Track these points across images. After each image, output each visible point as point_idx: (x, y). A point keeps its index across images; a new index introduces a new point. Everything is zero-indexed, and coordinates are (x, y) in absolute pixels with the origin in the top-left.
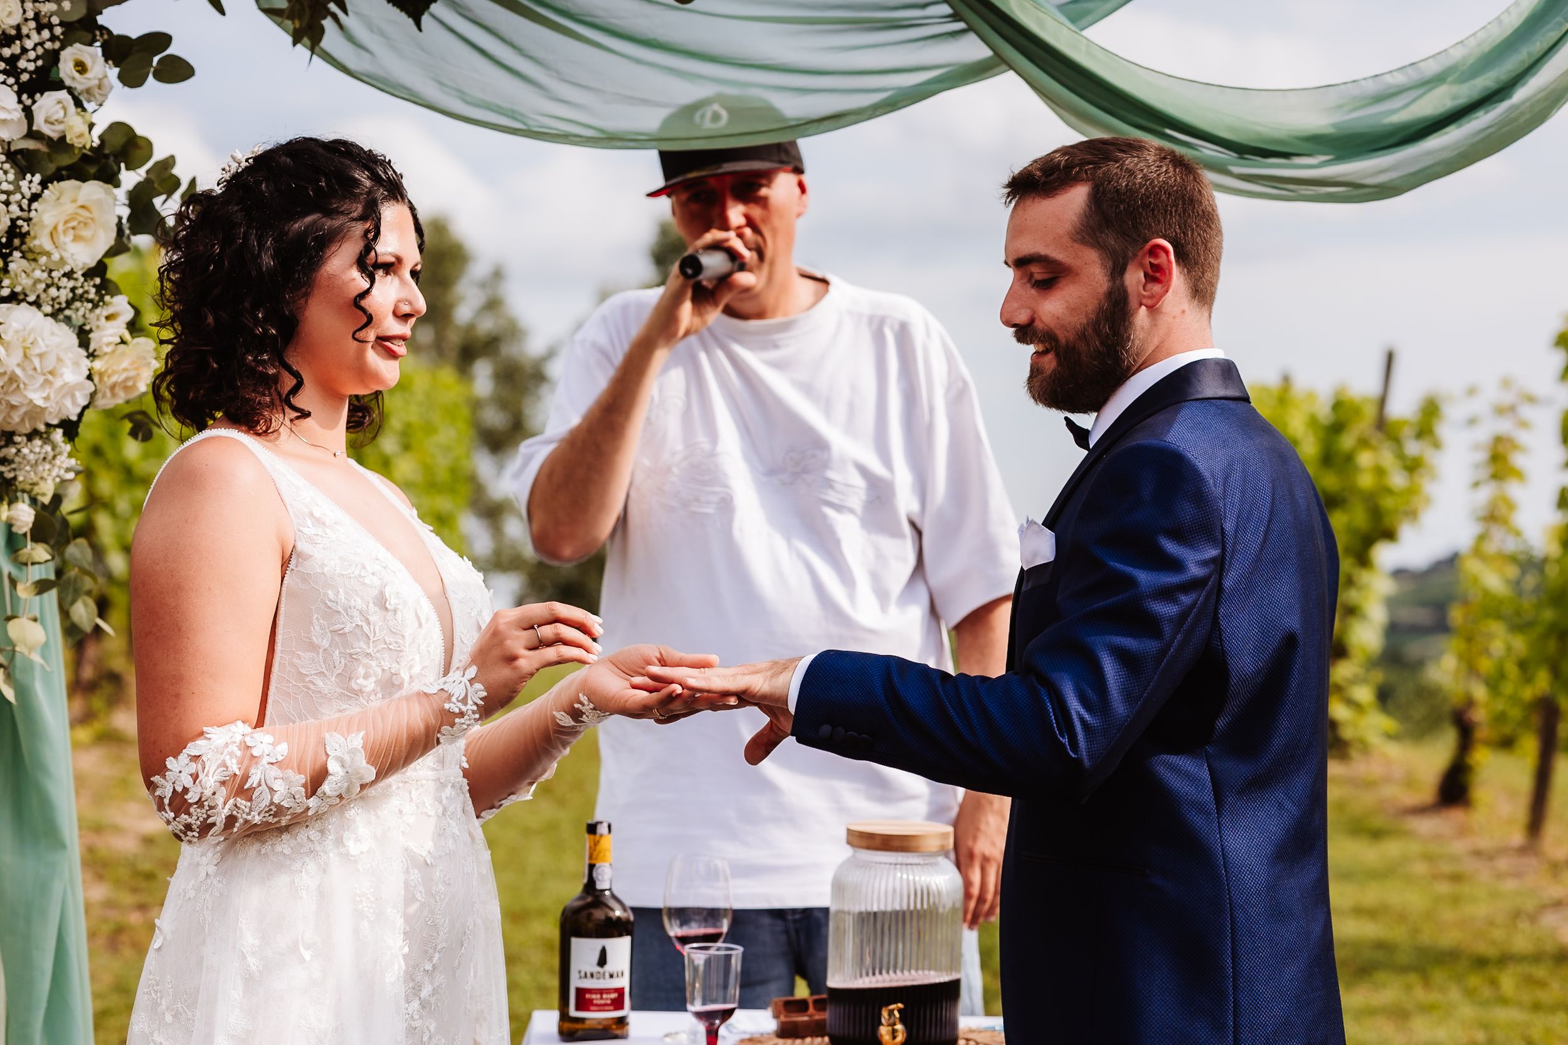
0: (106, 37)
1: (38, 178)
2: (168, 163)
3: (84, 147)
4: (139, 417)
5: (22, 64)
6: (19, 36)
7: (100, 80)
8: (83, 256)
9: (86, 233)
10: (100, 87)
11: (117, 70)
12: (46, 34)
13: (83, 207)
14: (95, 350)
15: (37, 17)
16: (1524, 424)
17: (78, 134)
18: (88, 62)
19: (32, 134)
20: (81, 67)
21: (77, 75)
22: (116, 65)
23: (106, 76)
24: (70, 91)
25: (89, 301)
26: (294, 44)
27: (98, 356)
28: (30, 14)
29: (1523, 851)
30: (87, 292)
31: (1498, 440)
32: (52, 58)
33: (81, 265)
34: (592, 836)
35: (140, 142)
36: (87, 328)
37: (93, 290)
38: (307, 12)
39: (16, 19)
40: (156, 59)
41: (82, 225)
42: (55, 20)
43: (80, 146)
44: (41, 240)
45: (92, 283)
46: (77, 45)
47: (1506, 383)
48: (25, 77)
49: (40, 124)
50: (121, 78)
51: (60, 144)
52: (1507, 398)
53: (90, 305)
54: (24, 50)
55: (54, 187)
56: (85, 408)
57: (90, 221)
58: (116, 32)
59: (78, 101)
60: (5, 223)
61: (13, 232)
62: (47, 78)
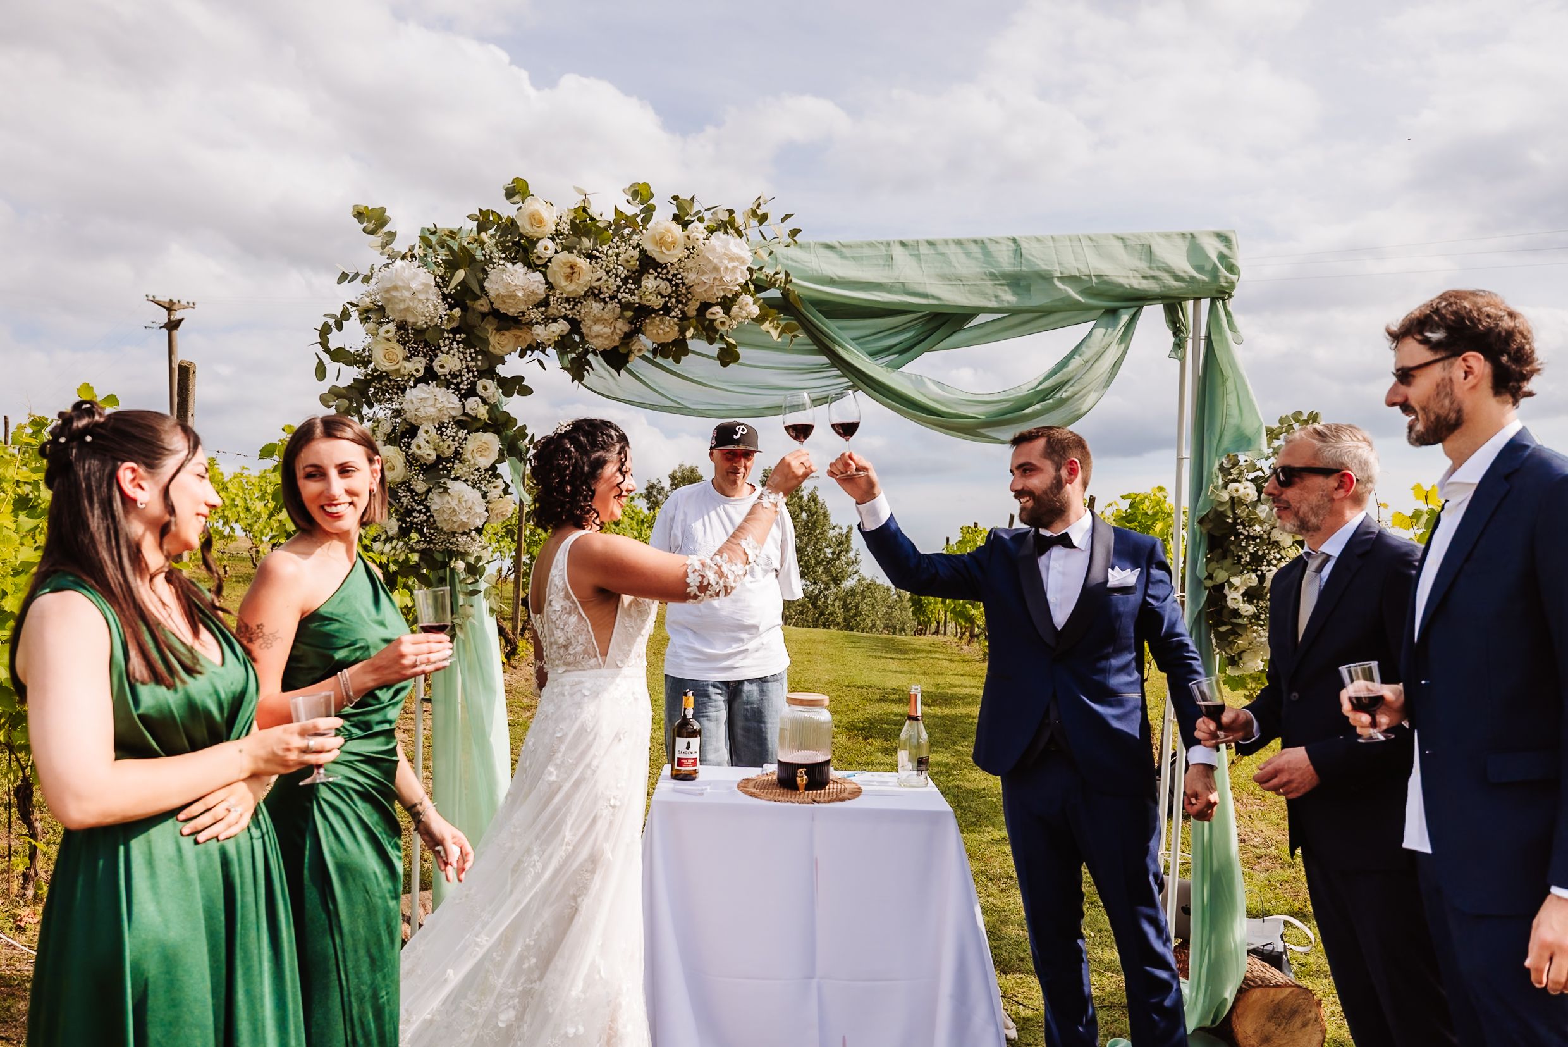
0: (498, 376)
1: (466, 431)
3: (487, 419)
5: (461, 386)
6: (461, 375)
7: (495, 393)
8: (485, 462)
9: (486, 453)
10: (493, 395)
11: (501, 390)
12: (471, 374)
13: (485, 443)
14: (489, 500)
15: (467, 367)
17: (481, 414)
18: (488, 387)
19: (465, 414)
20: (485, 388)
21: (484, 390)
22: (501, 388)
23: (498, 392)
24: (481, 397)
25: (487, 480)
26: (573, 381)
27: (490, 502)
28: (464, 366)
30: (486, 477)
32: (473, 384)
33: (484, 466)
35: (513, 419)
36: (486, 491)
37: (489, 476)
38: (579, 369)
39: (458, 368)
40: (518, 386)
41: (484, 450)
42: (475, 369)
43: (484, 418)
44: (467, 456)
45: (488, 473)
46: (485, 379)
48: (463, 392)
49: (468, 410)
50: (502, 392)
51: (476, 419)
53: (487, 482)
54: (462, 381)
55: (473, 435)
56: (485, 522)
57: (488, 448)
58: (501, 374)
59: (484, 401)
60: (453, 448)
61: (456, 452)
62: (471, 392)
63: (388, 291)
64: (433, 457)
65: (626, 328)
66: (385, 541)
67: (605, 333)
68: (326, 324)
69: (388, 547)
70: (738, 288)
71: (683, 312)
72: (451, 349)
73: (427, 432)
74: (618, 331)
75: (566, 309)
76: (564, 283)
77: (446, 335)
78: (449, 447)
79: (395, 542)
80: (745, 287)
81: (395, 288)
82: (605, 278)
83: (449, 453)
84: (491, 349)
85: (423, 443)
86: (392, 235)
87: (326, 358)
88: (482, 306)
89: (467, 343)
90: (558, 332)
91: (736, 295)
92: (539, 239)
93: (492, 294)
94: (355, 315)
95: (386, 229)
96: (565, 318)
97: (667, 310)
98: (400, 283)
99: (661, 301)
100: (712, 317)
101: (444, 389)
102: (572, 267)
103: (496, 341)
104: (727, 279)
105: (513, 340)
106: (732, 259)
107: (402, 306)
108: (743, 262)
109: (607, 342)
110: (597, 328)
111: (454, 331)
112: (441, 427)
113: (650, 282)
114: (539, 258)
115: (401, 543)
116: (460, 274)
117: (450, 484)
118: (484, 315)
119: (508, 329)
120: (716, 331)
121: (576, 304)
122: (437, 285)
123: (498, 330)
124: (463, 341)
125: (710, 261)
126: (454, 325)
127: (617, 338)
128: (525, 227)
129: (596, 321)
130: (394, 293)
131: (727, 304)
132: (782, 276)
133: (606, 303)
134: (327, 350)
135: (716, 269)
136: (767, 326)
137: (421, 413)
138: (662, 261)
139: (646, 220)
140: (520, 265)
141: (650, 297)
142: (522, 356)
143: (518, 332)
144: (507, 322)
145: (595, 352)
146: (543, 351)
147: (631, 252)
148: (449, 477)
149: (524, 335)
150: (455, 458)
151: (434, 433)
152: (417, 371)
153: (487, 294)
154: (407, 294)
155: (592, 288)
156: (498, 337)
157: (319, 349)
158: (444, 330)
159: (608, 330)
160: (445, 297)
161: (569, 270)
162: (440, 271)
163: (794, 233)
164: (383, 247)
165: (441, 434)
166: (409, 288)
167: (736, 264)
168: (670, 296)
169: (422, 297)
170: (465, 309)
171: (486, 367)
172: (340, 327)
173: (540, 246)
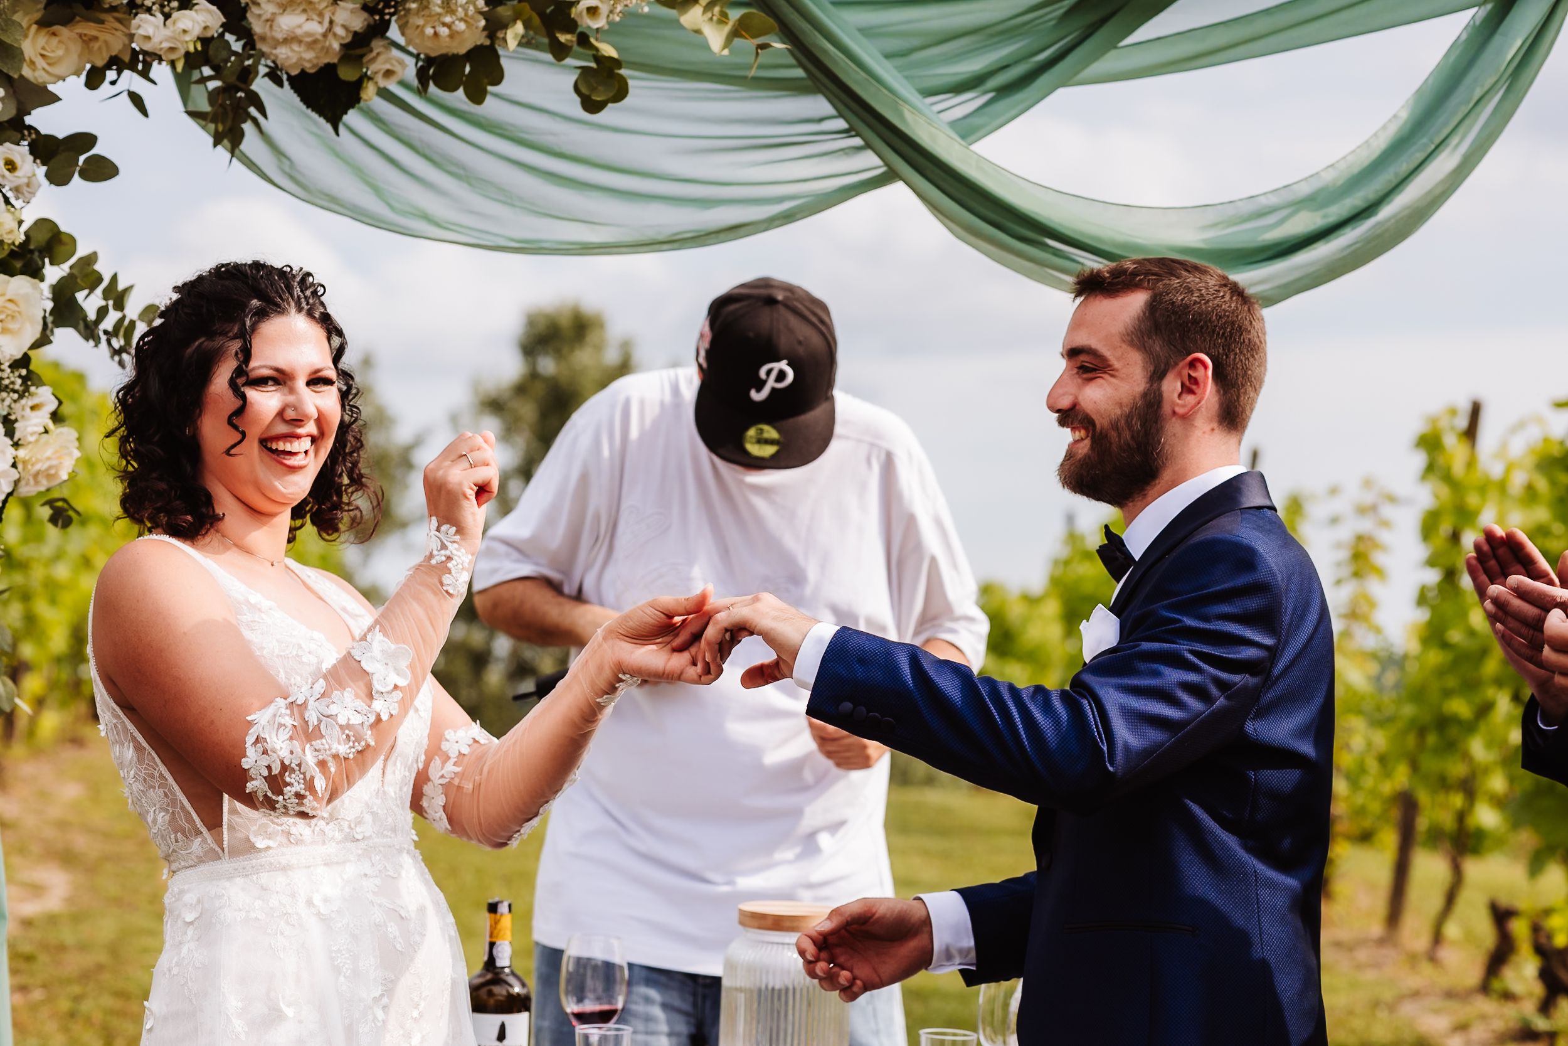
0: (34, 136)
2: (91, 259)
3: (13, 244)
4: (60, 504)
7: (29, 178)
8: (10, 348)
9: (12, 326)
10: (28, 185)
11: (44, 169)
13: (10, 300)
14: (19, 439)
16: (1385, 524)
17: (8, 231)
18: (18, 160)
20: (11, 166)
21: (7, 173)
22: (44, 164)
23: (34, 175)
25: (15, 391)
26: (215, 145)
27: (22, 445)
29: (1381, 942)
30: (13, 383)
31: (1360, 538)
33: (8, 357)
34: (493, 915)
35: (64, 238)
36: (13, 417)
37: (19, 381)
38: (231, 115)
40: (82, 159)
41: (9, 318)
43: (10, 242)
45: (17, 374)
46: (7, 144)
47: (1368, 483)
50: (48, 176)
52: (1368, 498)
53: (16, 396)
56: (10, 495)
57: (17, 314)
58: (43, 132)
65: (359, 22)
67: (308, 34)
74: (340, 31)
84: (26, 72)
90: (196, 31)
103: (37, 52)
105: (76, 48)
109: (309, 55)
110: (288, 22)
119: (66, 21)
120: (571, 26)
123: (44, 23)
127: (336, 46)
136: (697, 19)
142: (92, 83)
143: (90, 29)
145: (274, 76)
146: (145, 74)
149: (103, 36)
156: (42, 39)
159: (315, 28)
171: (11, 113)
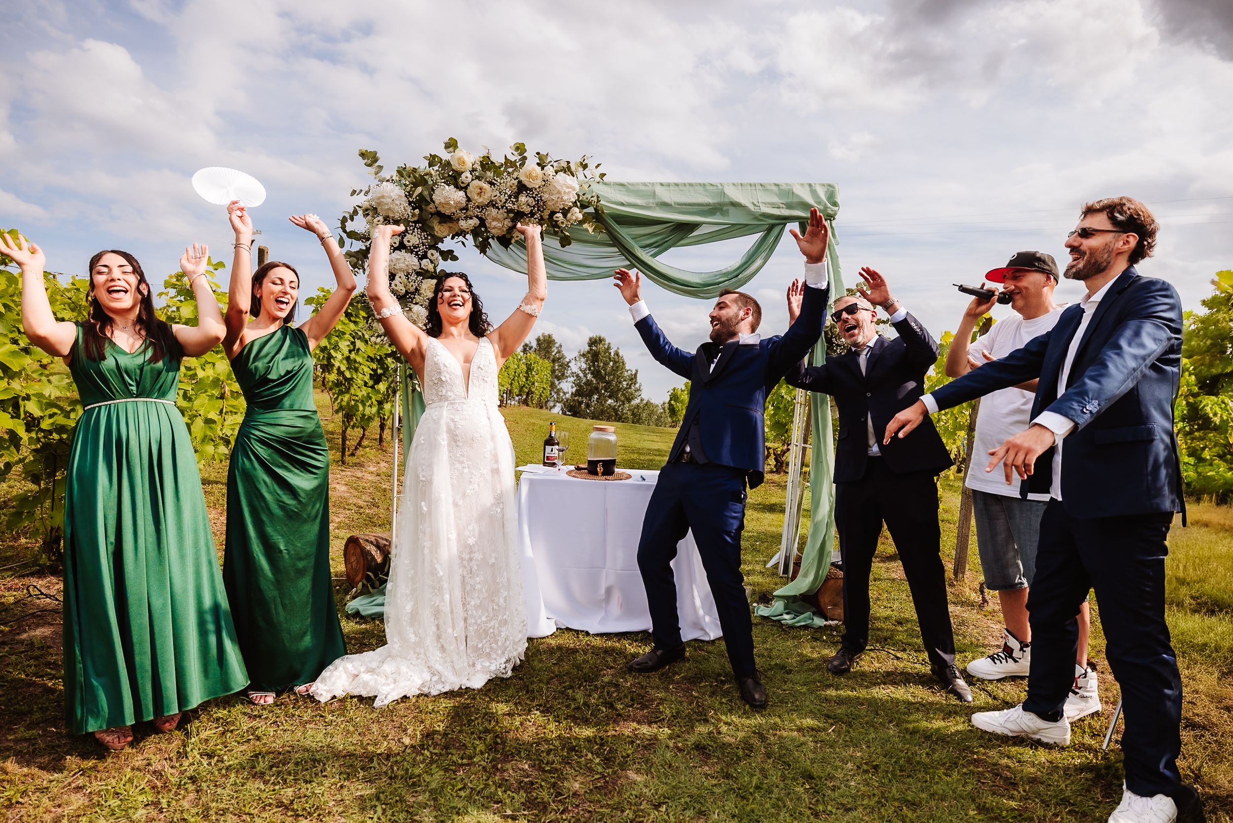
1: (421, 278)
5: (419, 253)
6: (419, 247)
10: (436, 259)
12: (424, 246)
15: (422, 243)
17: (430, 268)
18: (434, 254)
19: (421, 268)
20: (432, 255)
22: (442, 256)
23: (438, 257)
24: (430, 260)
32: (426, 252)
38: (484, 246)
39: (417, 243)
40: (450, 255)
42: (426, 244)
44: (423, 292)
46: (432, 250)
48: (420, 256)
49: (422, 266)
50: (443, 258)
51: (427, 271)
54: (420, 250)
55: (424, 280)
58: (442, 249)
59: (432, 262)
60: (414, 287)
61: (416, 289)
62: (425, 256)
63: (379, 198)
64: (404, 291)
65: (510, 224)
66: (377, 337)
67: (498, 227)
68: (344, 217)
69: (379, 340)
70: (571, 204)
71: (541, 216)
72: (413, 232)
73: (400, 277)
74: (505, 226)
75: (477, 212)
76: (476, 198)
77: (411, 224)
78: (412, 286)
79: (383, 337)
80: (575, 204)
81: (383, 197)
82: (499, 195)
83: (412, 289)
84: (436, 233)
85: (398, 283)
86: (381, 167)
87: (344, 236)
88: (431, 208)
89: (423, 229)
90: (473, 225)
91: (570, 208)
92: (463, 172)
93: (437, 202)
94: (360, 212)
95: (377, 164)
96: (477, 217)
97: (532, 214)
98: (386, 194)
99: (530, 209)
100: (557, 219)
101: (409, 254)
102: (481, 189)
103: (439, 229)
104: (565, 198)
105: (448, 229)
106: (568, 187)
107: (386, 207)
108: (574, 190)
109: (499, 232)
110: (494, 223)
111: (415, 222)
112: (407, 275)
113: (523, 199)
114: (463, 183)
115: (386, 338)
116: (419, 189)
117: (412, 306)
118: (432, 214)
119: (445, 223)
120: (559, 227)
121: (483, 209)
122: (406, 196)
123: (440, 223)
124: (420, 228)
125: (556, 188)
126: (416, 219)
127: (505, 230)
128: (456, 166)
129: (494, 219)
130: (382, 200)
131: (565, 212)
132: (595, 199)
133: (499, 209)
134: (345, 231)
135: (559, 192)
136: (586, 226)
137: (397, 267)
138: (530, 187)
139: (522, 165)
140: (452, 186)
141: (523, 206)
142: (453, 238)
143: (451, 225)
144: (445, 218)
145: (493, 237)
146: (465, 236)
147: (513, 181)
148: (412, 303)
149: (454, 227)
150: (416, 292)
151: (404, 278)
152: (395, 243)
153: (434, 202)
154: (389, 200)
155: (492, 201)
156: (439, 227)
157: (340, 231)
158: (410, 221)
159: (500, 225)
160: (410, 203)
161: (479, 191)
162: (408, 189)
163: (602, 175)
164: (376, 174)
165: (408, 279)
166: (390, 197)
167: (570, 190)
168: (534, 207)
169: (398, 202)
170: (421, 210)
171: (433, 243)
172: (352, 219)
173: (463, 176)
